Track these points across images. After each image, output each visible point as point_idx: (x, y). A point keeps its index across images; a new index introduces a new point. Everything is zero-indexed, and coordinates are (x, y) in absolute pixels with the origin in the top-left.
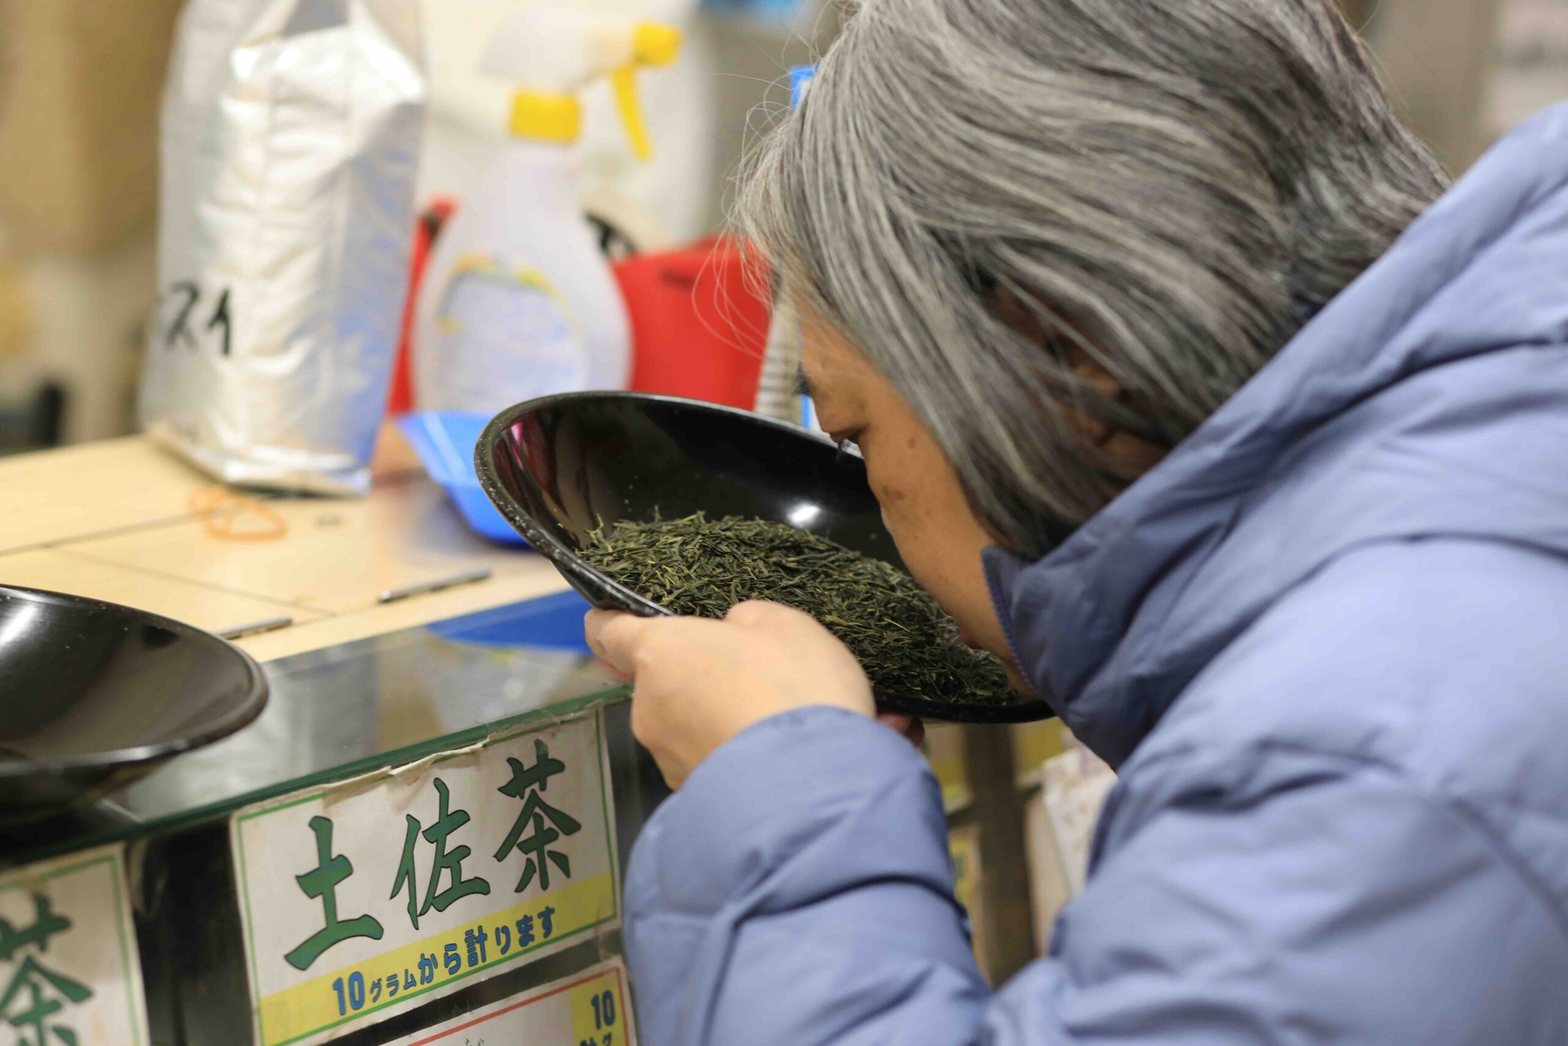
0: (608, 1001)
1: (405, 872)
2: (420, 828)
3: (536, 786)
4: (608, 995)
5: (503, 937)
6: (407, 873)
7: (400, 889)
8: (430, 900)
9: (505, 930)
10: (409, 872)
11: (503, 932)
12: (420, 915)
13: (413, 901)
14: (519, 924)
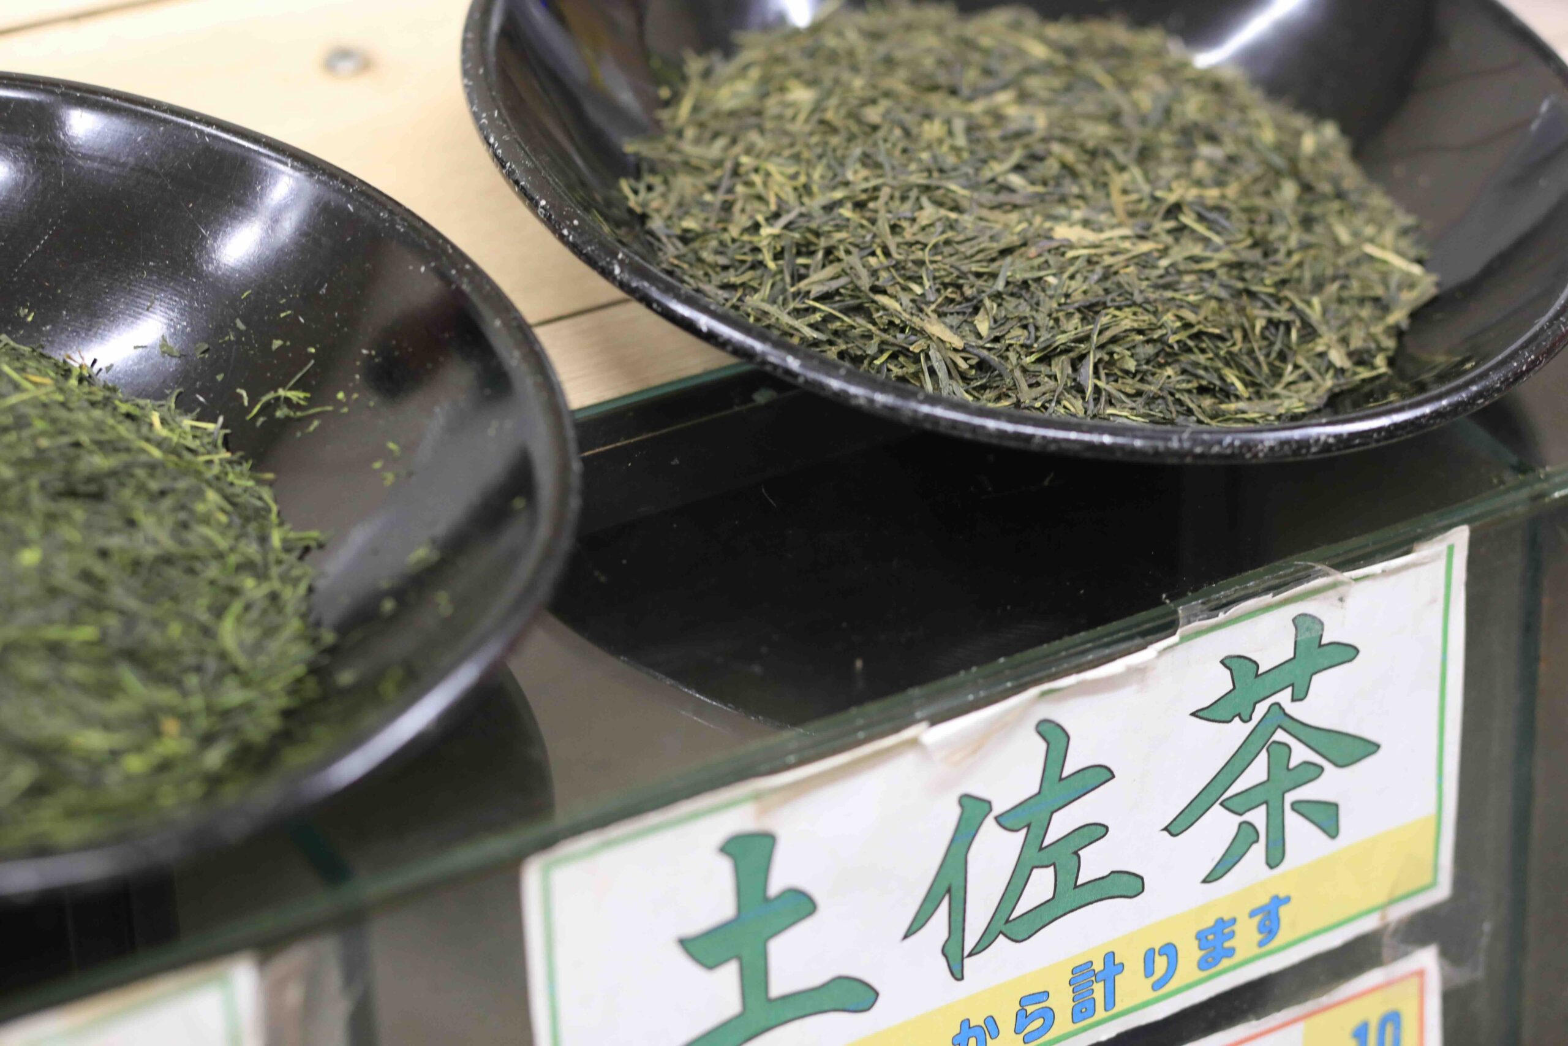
0: (1389, 1029)
1: (944, 888)
2: (991, 810)
3: (1284, 697)
4: (1392, 1019)
5: (1161, 963)
6: (949, 891)
7: (926, 922)
8: (1000, 924)
9: (1170, 951)
10: (953, 890)
11: (1160, 954)
12: (970, 955)
13: (957, 936)
14: (1201, 937)
